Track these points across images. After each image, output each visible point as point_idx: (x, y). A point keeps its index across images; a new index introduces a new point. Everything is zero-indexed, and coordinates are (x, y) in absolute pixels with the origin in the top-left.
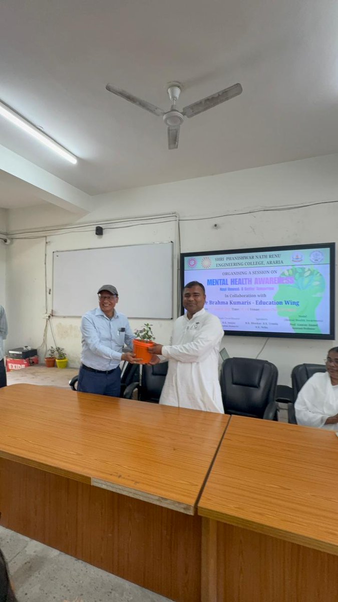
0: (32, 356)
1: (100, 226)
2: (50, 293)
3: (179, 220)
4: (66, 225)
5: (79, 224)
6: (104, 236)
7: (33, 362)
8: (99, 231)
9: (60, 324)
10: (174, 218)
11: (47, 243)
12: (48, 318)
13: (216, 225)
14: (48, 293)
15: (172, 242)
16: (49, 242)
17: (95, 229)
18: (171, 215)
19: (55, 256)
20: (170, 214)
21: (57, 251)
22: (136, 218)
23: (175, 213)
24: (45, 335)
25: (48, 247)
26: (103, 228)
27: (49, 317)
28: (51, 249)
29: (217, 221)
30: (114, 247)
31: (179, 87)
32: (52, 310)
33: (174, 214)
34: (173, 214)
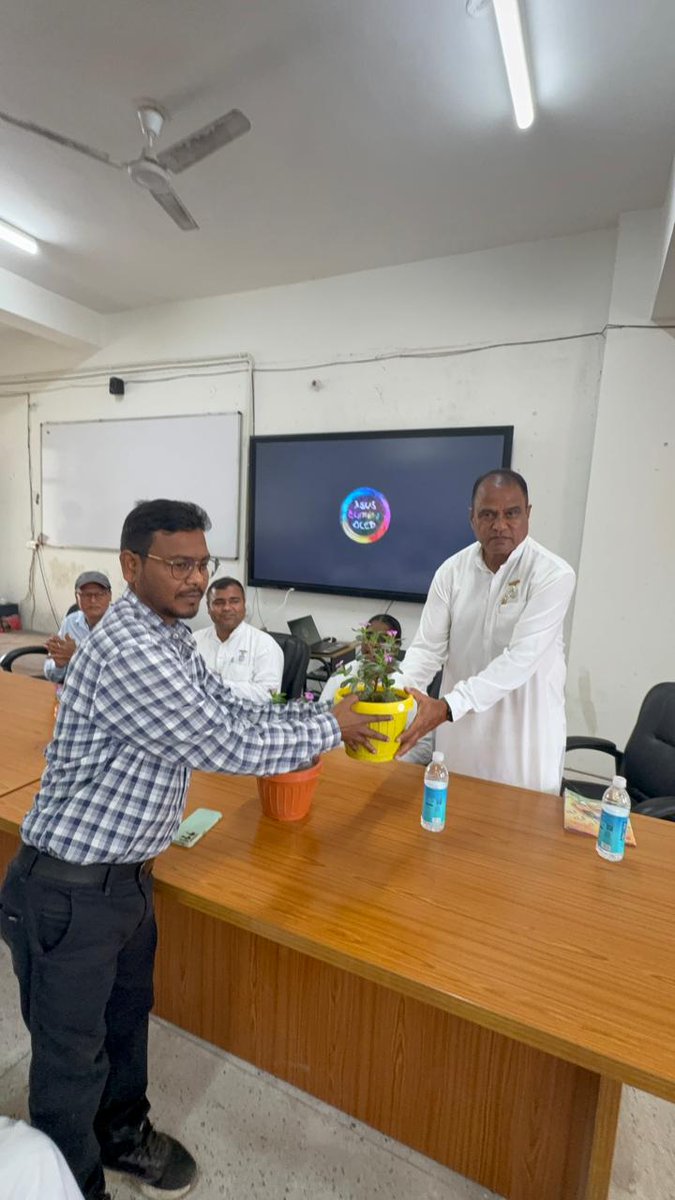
0: (7, 616)
1: (119, 377)
2: (37, 502)
3: (253, 370)
4: (63, 372)
5: (84, 370)
6: (127, 395)
7: (9, 627)
8: (117, 387)
9: (56, 559)
10: (243, 367)
11: (29, 406)
12: (34, 547)
13: (314, 383)
14: (34, 503)
15: (239, 413)
16: (34, 405)
17: (108, 382)
18: (241, 359)
19: (45, 433)
20: (238, 357)
21: (48, 423)
22: (181, 364)
23: (246, 356)
24: (31, 579)
25: (32, 414)
26: (124, 380)
27: (37, 546)
28: (37, 418)
29: (317, 375)
30: (142, 419)
31: (156, 110)
32: (42, 534)
33: (245, 358)
34: (243, 357)
